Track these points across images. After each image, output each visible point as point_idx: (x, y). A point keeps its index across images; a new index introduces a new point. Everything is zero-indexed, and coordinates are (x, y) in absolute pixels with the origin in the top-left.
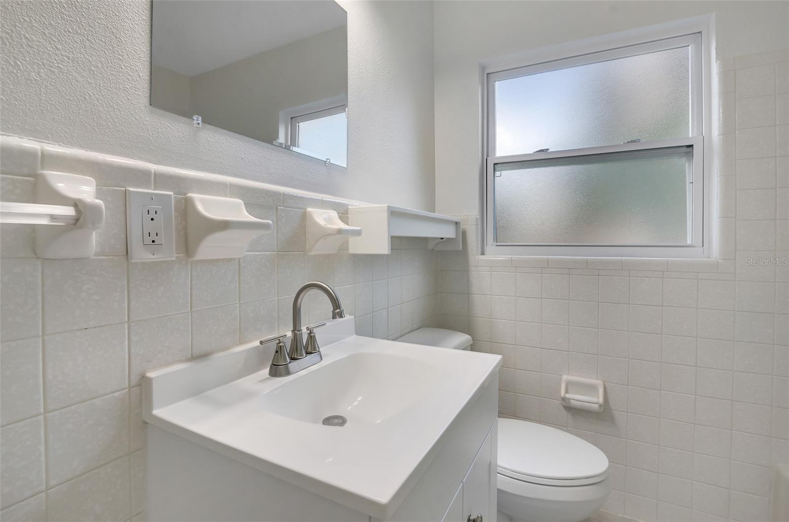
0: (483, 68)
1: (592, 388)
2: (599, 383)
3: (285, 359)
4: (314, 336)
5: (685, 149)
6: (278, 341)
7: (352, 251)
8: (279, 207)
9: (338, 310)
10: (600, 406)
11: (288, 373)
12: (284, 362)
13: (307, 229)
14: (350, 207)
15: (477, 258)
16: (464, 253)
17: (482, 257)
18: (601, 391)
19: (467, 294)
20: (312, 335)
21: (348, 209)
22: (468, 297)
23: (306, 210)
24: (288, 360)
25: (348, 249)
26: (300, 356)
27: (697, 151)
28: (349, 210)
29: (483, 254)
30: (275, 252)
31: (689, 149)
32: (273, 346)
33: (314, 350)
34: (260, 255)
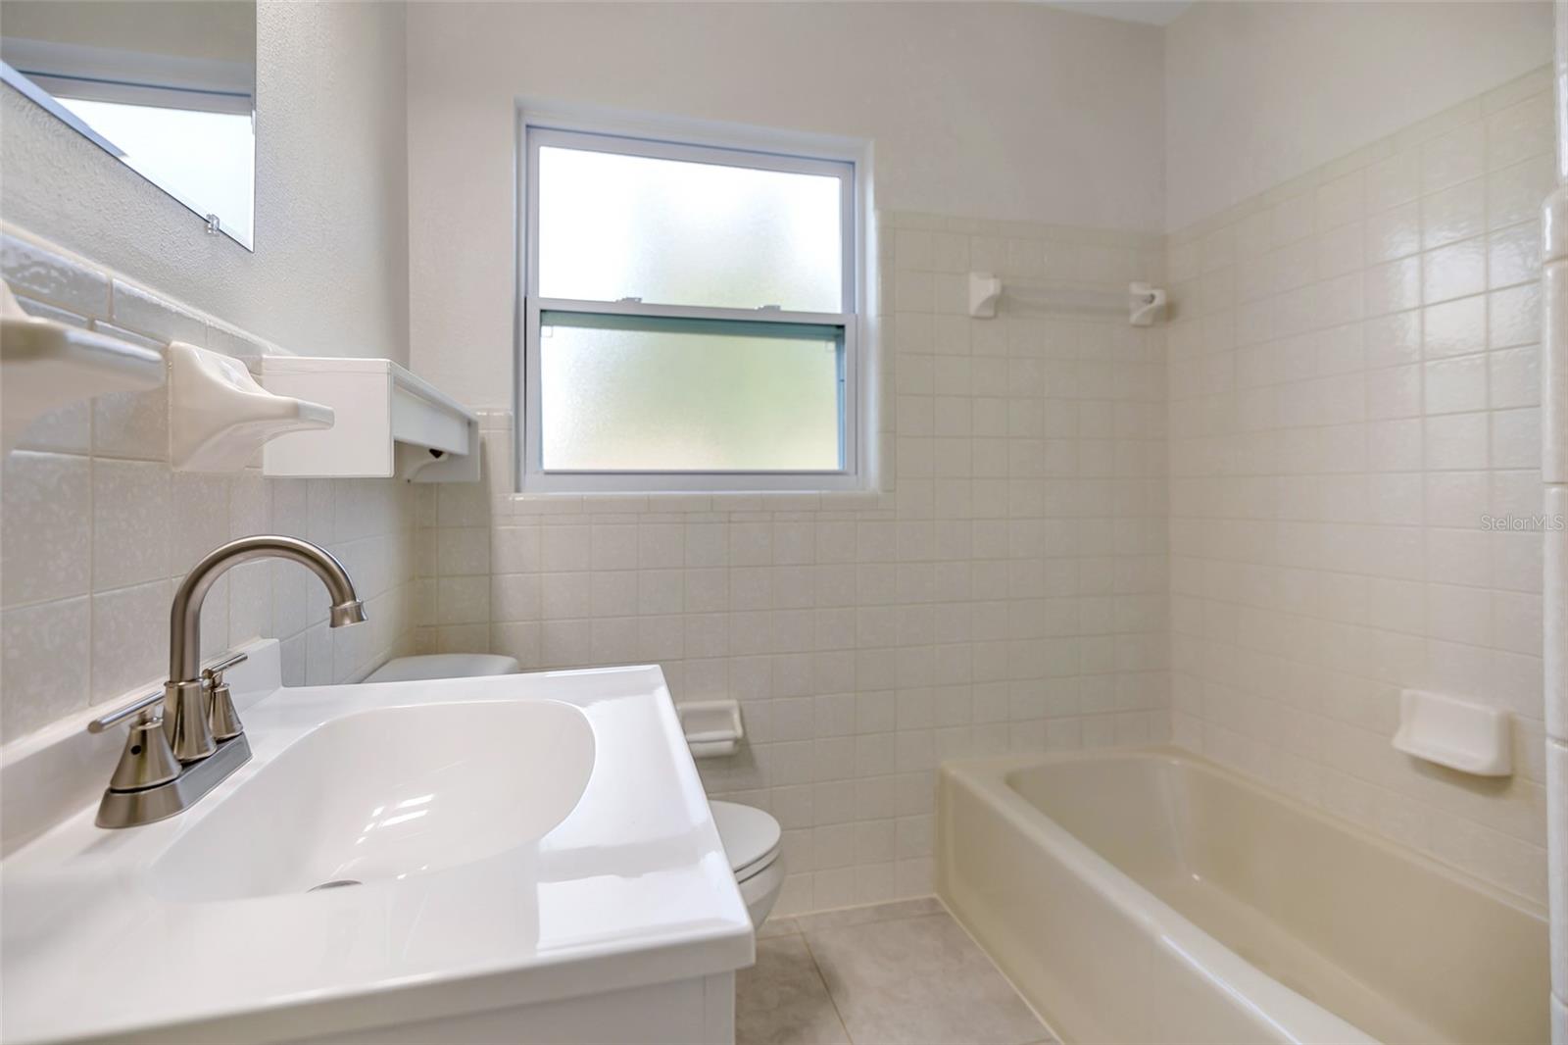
0: (519, 113)
1: (723, 714)
2: (733, 703)
3: (165, 768)
4: (226, 693)
5: (834, 330)
6: (135, 719)
7: (267, 470)
8: (97, 322)
9: (348, 604)
10: (736, 741)
11: (177, 807)
12: (163, 776)
13: (170, 400)
14: (265, 356)
15: (510, 499)
16: (481, 490)
17: (519, 498)
18: (736, 717)
19: (487, 575)
20: (219, 690)
21: (261, 359)
22: (491, 579)
23: (168, 345)
24: (176, 768)
25: (260, 467)
26: (199, 753)
27: (849, 333)
28: (263, 364)
29: (518, 490)
30: (85, 458)
31: (840, 331)
32: (125, 732)
33: (228, 732)
34: (45, 461)
